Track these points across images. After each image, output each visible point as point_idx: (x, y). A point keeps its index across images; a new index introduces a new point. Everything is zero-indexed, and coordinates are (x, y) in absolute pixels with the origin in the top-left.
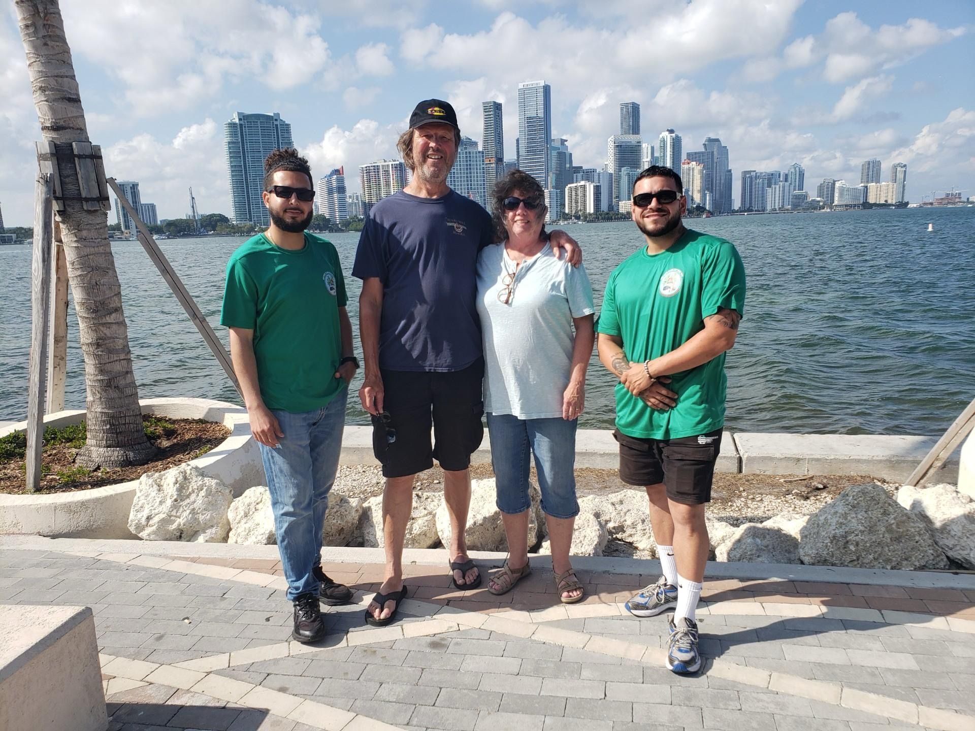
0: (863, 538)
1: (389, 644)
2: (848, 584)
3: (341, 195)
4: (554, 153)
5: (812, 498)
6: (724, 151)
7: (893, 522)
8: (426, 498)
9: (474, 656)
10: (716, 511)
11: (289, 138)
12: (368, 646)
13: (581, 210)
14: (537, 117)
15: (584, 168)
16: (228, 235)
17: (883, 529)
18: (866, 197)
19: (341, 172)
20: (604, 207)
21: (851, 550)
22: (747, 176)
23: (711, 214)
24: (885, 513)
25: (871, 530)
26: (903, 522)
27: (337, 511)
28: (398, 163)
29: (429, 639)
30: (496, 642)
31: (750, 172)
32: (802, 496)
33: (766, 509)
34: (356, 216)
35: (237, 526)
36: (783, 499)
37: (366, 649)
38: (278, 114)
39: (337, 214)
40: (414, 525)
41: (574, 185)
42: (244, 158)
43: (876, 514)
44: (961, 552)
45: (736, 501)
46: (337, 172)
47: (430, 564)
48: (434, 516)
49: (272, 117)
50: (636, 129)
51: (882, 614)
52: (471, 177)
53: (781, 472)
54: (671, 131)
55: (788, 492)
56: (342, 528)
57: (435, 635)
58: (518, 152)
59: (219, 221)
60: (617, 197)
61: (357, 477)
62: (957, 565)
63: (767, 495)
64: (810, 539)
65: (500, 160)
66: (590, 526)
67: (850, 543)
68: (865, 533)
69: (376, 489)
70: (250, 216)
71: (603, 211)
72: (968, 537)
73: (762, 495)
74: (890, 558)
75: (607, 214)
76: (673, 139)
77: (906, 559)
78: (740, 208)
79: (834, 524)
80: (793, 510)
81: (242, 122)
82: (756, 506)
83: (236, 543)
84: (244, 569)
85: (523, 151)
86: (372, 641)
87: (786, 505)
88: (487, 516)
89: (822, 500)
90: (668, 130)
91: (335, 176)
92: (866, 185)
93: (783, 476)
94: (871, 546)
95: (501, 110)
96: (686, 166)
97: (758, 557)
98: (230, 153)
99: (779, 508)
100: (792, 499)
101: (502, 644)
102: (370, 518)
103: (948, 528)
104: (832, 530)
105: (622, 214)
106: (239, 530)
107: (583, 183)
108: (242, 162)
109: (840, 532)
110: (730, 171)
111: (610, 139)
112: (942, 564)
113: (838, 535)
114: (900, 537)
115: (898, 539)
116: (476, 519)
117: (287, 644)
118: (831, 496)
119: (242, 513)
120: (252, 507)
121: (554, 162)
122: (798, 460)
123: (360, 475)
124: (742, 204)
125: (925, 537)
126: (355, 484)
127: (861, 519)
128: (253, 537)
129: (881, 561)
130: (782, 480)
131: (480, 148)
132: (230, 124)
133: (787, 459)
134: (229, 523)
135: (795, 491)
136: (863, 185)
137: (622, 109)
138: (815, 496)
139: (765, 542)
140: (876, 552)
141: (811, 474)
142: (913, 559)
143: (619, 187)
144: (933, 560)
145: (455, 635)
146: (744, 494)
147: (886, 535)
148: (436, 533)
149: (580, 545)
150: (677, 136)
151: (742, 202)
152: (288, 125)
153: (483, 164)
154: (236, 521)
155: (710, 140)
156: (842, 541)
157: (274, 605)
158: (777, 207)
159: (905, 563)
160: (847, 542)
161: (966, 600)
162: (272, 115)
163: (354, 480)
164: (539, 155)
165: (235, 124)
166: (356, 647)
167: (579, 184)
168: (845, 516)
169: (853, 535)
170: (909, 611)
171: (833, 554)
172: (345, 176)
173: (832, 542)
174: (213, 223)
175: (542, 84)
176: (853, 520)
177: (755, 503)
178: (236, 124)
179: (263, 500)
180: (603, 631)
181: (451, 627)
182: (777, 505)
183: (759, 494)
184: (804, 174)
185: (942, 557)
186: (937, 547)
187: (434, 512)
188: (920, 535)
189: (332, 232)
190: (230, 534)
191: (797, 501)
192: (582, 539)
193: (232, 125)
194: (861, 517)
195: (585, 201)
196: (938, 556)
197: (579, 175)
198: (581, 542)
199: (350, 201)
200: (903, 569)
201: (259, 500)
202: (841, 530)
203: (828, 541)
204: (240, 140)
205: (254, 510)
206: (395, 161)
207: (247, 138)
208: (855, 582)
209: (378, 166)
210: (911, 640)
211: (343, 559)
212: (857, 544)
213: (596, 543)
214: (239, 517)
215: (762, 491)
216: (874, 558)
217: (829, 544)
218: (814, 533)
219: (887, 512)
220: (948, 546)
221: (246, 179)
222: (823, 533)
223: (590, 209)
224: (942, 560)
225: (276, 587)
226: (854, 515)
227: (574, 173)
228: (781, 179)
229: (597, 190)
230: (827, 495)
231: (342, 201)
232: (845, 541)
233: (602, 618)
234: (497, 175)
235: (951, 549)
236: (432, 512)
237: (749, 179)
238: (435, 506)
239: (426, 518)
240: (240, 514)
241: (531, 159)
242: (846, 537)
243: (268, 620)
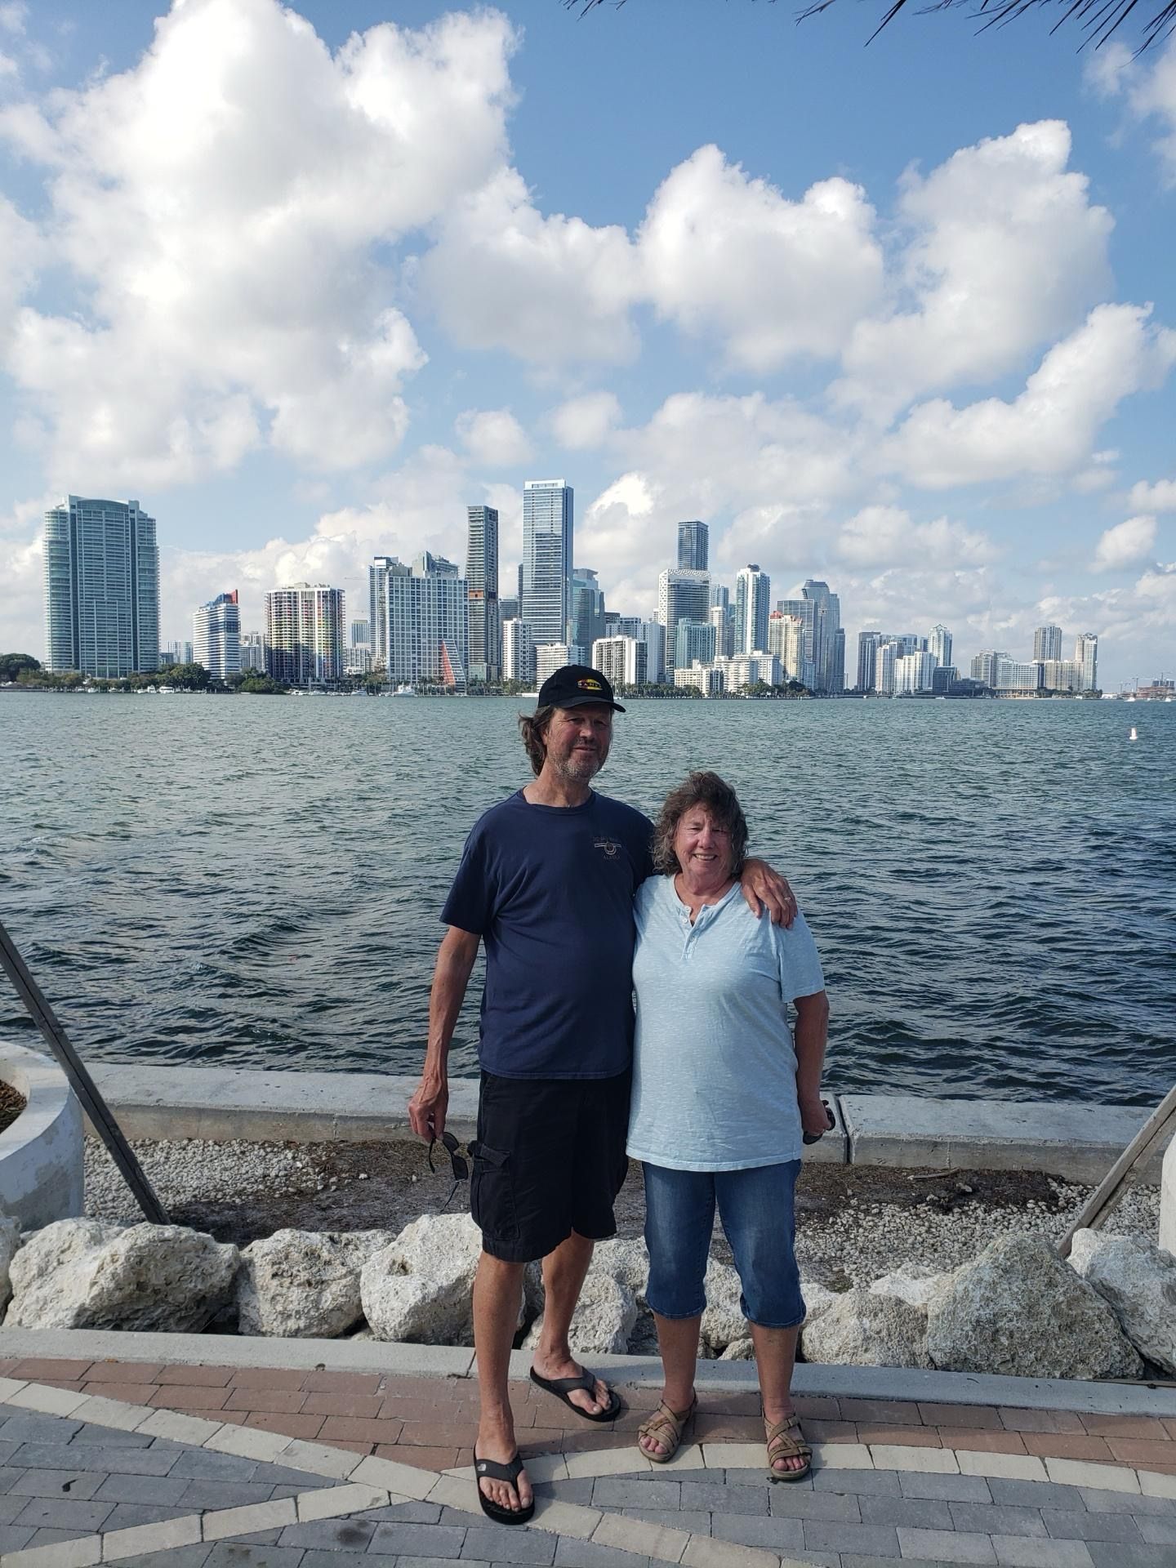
0: (1019, 1325)
1: (273, 1536)
2: (997, 1407)
3: (232, 635)
4: (577, 591)
5: (956, 1210)
6: (833, 601)
7: (1061, 1299)
8: (346, 1244)
9: (413, 1558)
10: (810, 1234)
11: (152, 541)
12: (236, 1540)
13: (616, 679)
14: (552, 535)
15: (621, 616)
16: (36, 688)
17: (1049, 1311)
18: (1042, 679)
19: (234, 599)
20: (652, 675)
21: (1002, 1344)
22: (868, 640)
23: (812, 694)
24: (1051, 1284)
25: (1031, 1311)
26: (1077, 1299)
27: (197, 1268)
28: (329, 589)
29: (340, 1525)
30: (449, 1529)
31: (871, 634)
32: (941, 1206)
33: (886, 1229)
34: (254, 668)
35: (23, 1293)
36: (913, 1211)
37: (233, 1546)
38: (137, 503)
39: (223, 664)
40: (324, 1293)
41: (607, 640)
42: (75, 569)
43: (1038, 1284)
44: (1158, 1348)
45: (842, 1215)
46: (228, 598)
47: (348, 1370)
48: (358, 1276)
49: (127, 506)
50: (700, 561)
51: (1045, 1466)
52: (445, 618)
53: (909, 1163)
54: (755, 568)
55: (921, 1199)
56: (204, 1296)
57: (350, 1515)
58: (521, 585)
59: (22, 665)
60: (671, 662)
61: (229, 1163)
62: (1154, 1372)
63: (888, 1203)
64: (943, 1322)
65: (492, 595)
66: (609, 1299)
67: (1001, 1333)
68: (1023, 1316)
69: (261, 1187)
70: (77, 661)
71: (650, 683)
72: (1168, 1326)
73: (880, 1203)
74: (1060, 1358)
75: (656, 687)
76: (757, 580)
77: (1083, 1361)
78: (856, 687)
79: (978, 1300)
80: (927, 1232)
81: (75, 511)
82: (871, 1223)
83: (20, 1323)
84: (31, 1379)
85: (528, 584)
86: (243, 1529)
87: (917, 1222)
88: (445, 1284)
89: (970, 1213)
90: (750, 566)
91: (225, 605)
92: (1041, 662)
93: (913, 1171)
94: (1031, 1338)
95: (496, 520)
96: (775, 621)
97: (866, 1350)
98: (52, 558)
99: (907, 1228)
100: (926, 1212)
101: (460, 1531)
102: (252, 1278)
103: (1140, 1308)
104: (975, 1310)
105: (679, 689)
106: (27, 1301)
107: (619, 638)
108: (71, 574)
109: (986, 1313)
110: (842, 631)
111: (663, 574)
112: (1133, 1369)
113: (984, 1319)
114: (1073, 1323)
115: (1069, 1328)
116: (426, 1291)
117: (98, 1537)
118: (984, 1206)
119: (35, 1271)
120: (53, 1257)
121: (575, 607)
122: (936, 1144)
123: (235, 1158)
124: (859, 682)
125: (1108, 1325)
126: (226, 1176)
127: (1017, 1293)
128: (51, 1314)
129: (1046, 1363)
130: (911, 1178)
131: (462, 577)
132: (54, 513)
133: (920, 1143)
134: (9, 1284)
135: (932, 1196)
136: (1036, 661)
137: (681, 530)
138: (960, 1206)
139: (876, 1325)
140: (1038, 1349)
141: (955, 1166)
142: (1092, 1359)
143: (674, 647)
144: (1120, 1362)
145: (383, 1515)
146: (854, 1202)
147: (1052, 1322)
148: (359, 1306)
149: (592, 1332)
150: (763, 576)
151: (859, 678)
152: (152, 521)
153: (466, 600)
154: (24, 1284)
155: (812, 584)
156: (988, 1329)
157: (79, 1457)
158: (912, 689)
159: (1080, 1366)
160: (997, 1331)
161: (1167, 1438)
162: (127, 503)
163: (226, 1169)
164: (553, 591)
165: (63, 513)
166: (216, 1542)
167: (613, 640)
168: (993, 1285)
169: (1005, 1319)
170: (1084, 1460)
171: (976, 1350)
172: (240, 605)
173: (974, 1331)
174: (12, 669)
175: (561, 484)
176: (1005, 1295)
177: (870, 1218)
178: (66, 513)
179: (73, 1246)
180: (622, 1504)
181: (377, 1499)
182: (903, 1223)
183: (876, 1201)
184: (951, 641)
185: (1132, 1357)
186: (1126, 1341)
187: (358, 1270)
188: (1101, 1321)
189: (213, 692)
190: (11, 1306)
191: (934, 1216)
192: (595, 1322)
193: (58, 515)
194: (1016, 1290)
195: (622, 665)
196: (1128, 1355)
197: (615, 626)
198: (594, 1327)
199: (247, 645)
200: (1078, 1377)
201: (66, 1246)
202: (988, 1311)
203: (968, 1328)
204: (69, 539)
205: (55, 1264)
206: (324, 586)
207: (82, 535)
208: (1008, 1404)
209: (295, 593)
210: (1086, 1514)
211: (202, 1359)
212: (1011, 1336)
213: (617, 1328)
214: (28, 1277)
215: (881, 1196)
216: (1036, 1358)
217: (970, 1333)
218: (949, 1313)
219: (1054, 1282)
220: (1141, 1339)
221: (75, 603)
222: (962, 1314)
223: (630, 677)
224: (1134, 1361)
225: (86, 1418)
226: (1007, 1287)
227: (607, 622)
228: (918, 647)
229: (642, 650)
230: (978, 1205)
231: (233, 644)
232: (993, 1329)
233: (620, 1477)
234: (487, 618)
235: (1146, 1343)
236: (354, 1270)
237: (869, 644)
238: (359, 1258)
239: (344, 1282)
240: (30, 1270)
241: (540, 597)
242: (995, 1323)
243: (67, 1487)
